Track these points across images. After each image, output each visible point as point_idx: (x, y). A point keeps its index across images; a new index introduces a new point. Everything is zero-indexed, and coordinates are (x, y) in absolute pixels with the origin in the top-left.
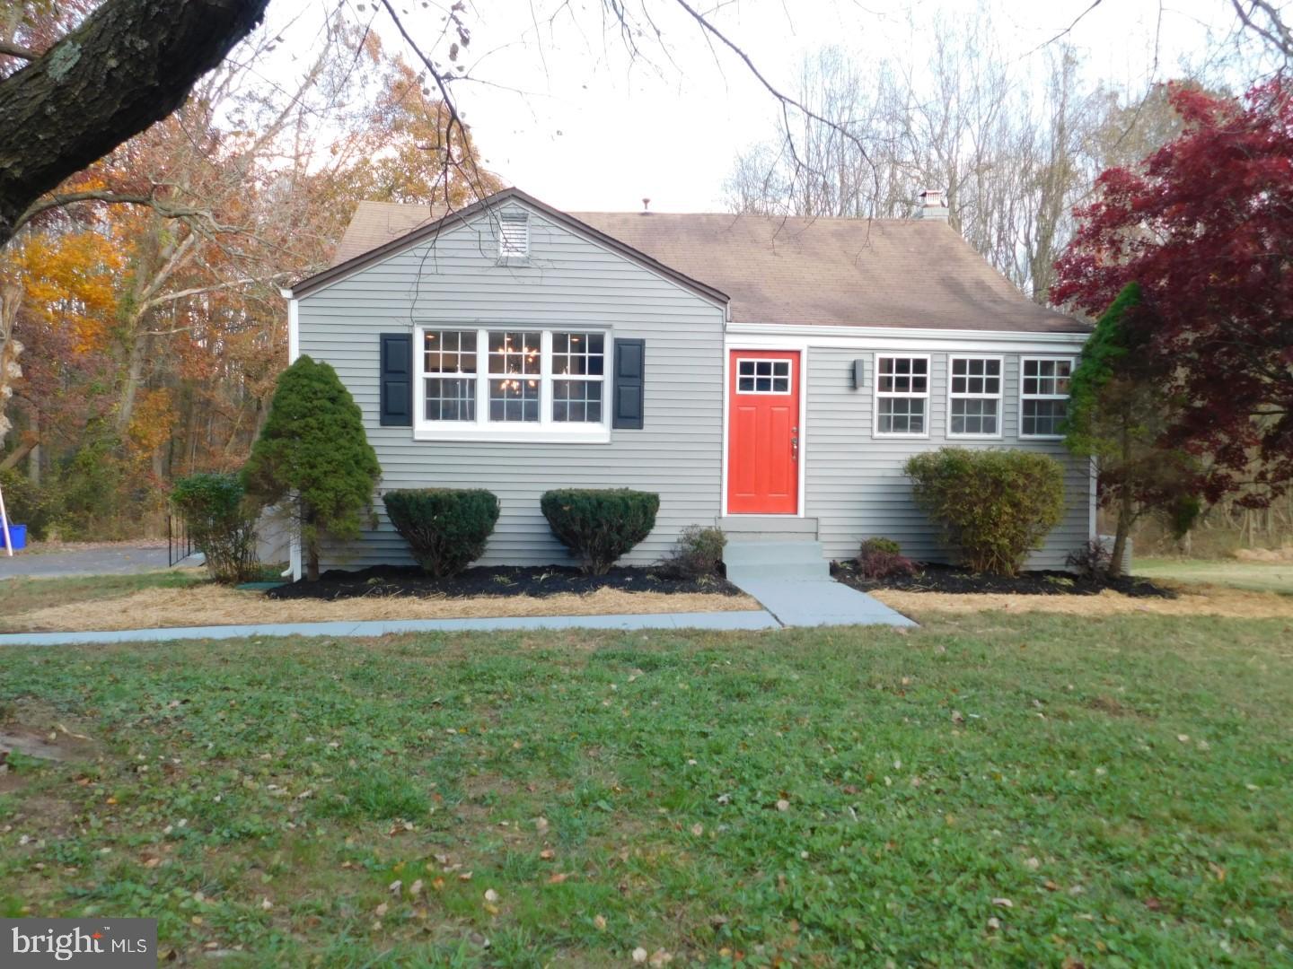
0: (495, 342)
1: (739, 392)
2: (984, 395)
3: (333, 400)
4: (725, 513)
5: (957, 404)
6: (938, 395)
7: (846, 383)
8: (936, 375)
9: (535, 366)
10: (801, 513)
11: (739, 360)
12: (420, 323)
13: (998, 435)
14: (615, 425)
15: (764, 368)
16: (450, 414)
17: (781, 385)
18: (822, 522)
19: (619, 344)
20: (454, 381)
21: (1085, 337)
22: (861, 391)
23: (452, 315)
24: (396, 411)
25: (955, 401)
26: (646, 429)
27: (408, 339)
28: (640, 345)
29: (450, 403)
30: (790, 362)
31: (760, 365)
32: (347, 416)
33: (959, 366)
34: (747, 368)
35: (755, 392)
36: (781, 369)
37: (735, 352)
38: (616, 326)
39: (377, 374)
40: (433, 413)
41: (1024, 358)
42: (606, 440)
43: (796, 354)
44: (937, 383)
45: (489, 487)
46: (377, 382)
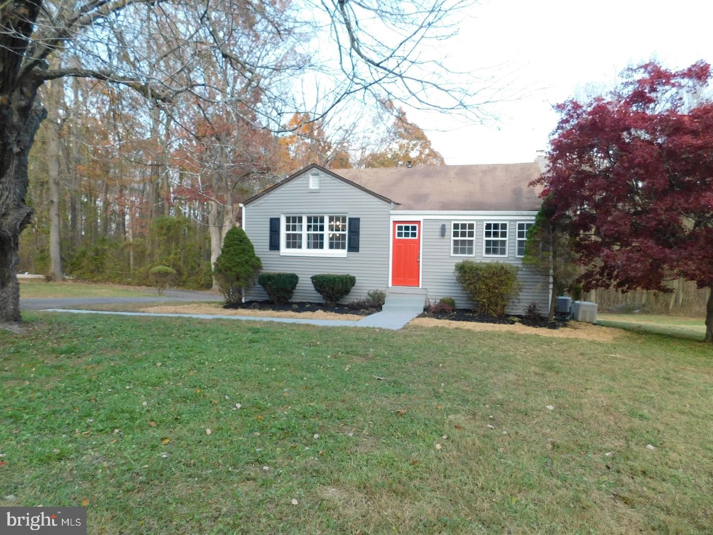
0: (309, 220)
1: (397, 237)
2: (500, 239)
3: (241, 241)
4: (390, 285)
5: (488, 243)
6: (479, 239)
7: (440, 234)
8: (478, 230)
9: (322, 228)
10: (420, 287)
11: (397, 225)
12: (283, 214)
13: (506, 256)
14: (349, 251)
15: (407, 228)
16: (294, 246)
17: (414, 235)
18: (429, 290)
19: (350, 219)
20: (296, 234)
21: (536, 213)
22: (445, 237)
23: (294, 211)
24: (274, 245)
25: (487, 241)
26: (360, 252)
27: (278, 220)
28: (358, 219)
29: (294, 242)
30: (417, 225)
31: (405, 227)
32: (246, 247)
33: (488, 226)
34: (400, 228)
35: (403, 238)
36: (414, 228)
37: (395, 222)
38: (350, 213)
39: (269, 232)
40: (288, 246)
41: (518, 222)
42: (346, 256)
43: (419, 222)
44: (478, 234)
45: (295, 273)
46: (269, 235)
